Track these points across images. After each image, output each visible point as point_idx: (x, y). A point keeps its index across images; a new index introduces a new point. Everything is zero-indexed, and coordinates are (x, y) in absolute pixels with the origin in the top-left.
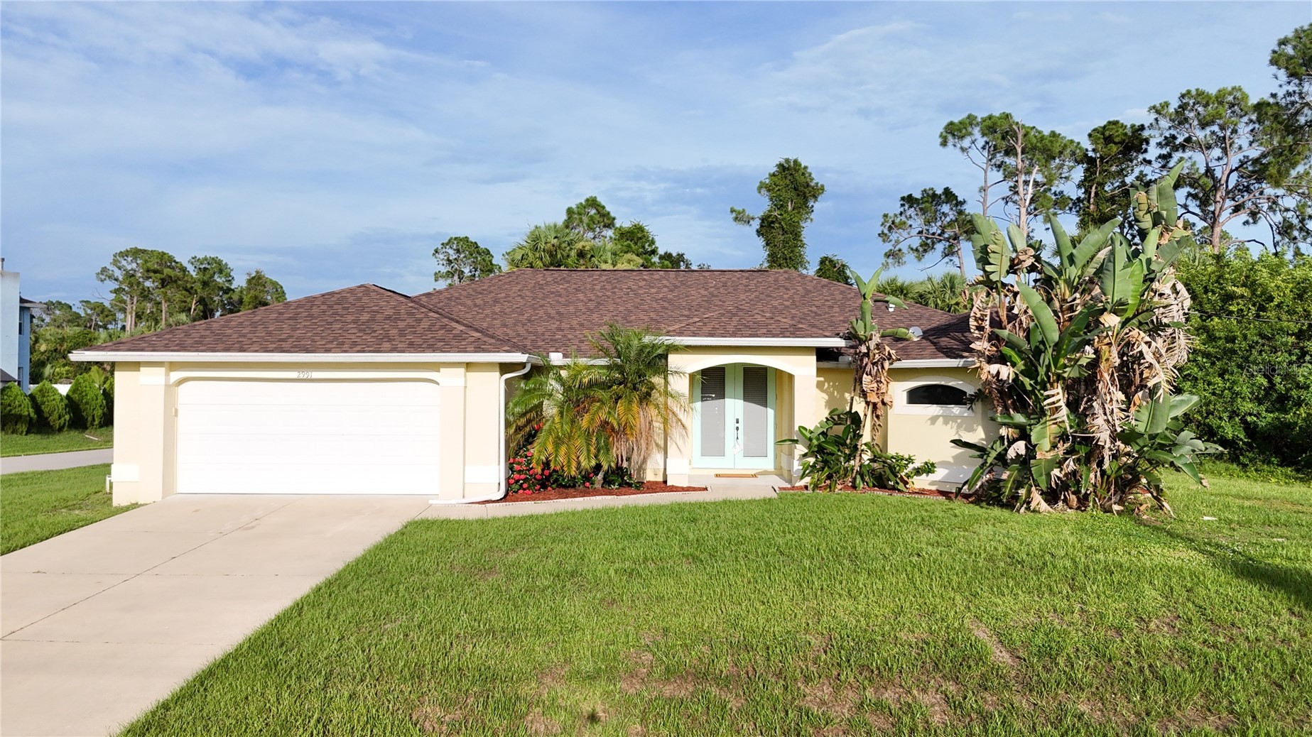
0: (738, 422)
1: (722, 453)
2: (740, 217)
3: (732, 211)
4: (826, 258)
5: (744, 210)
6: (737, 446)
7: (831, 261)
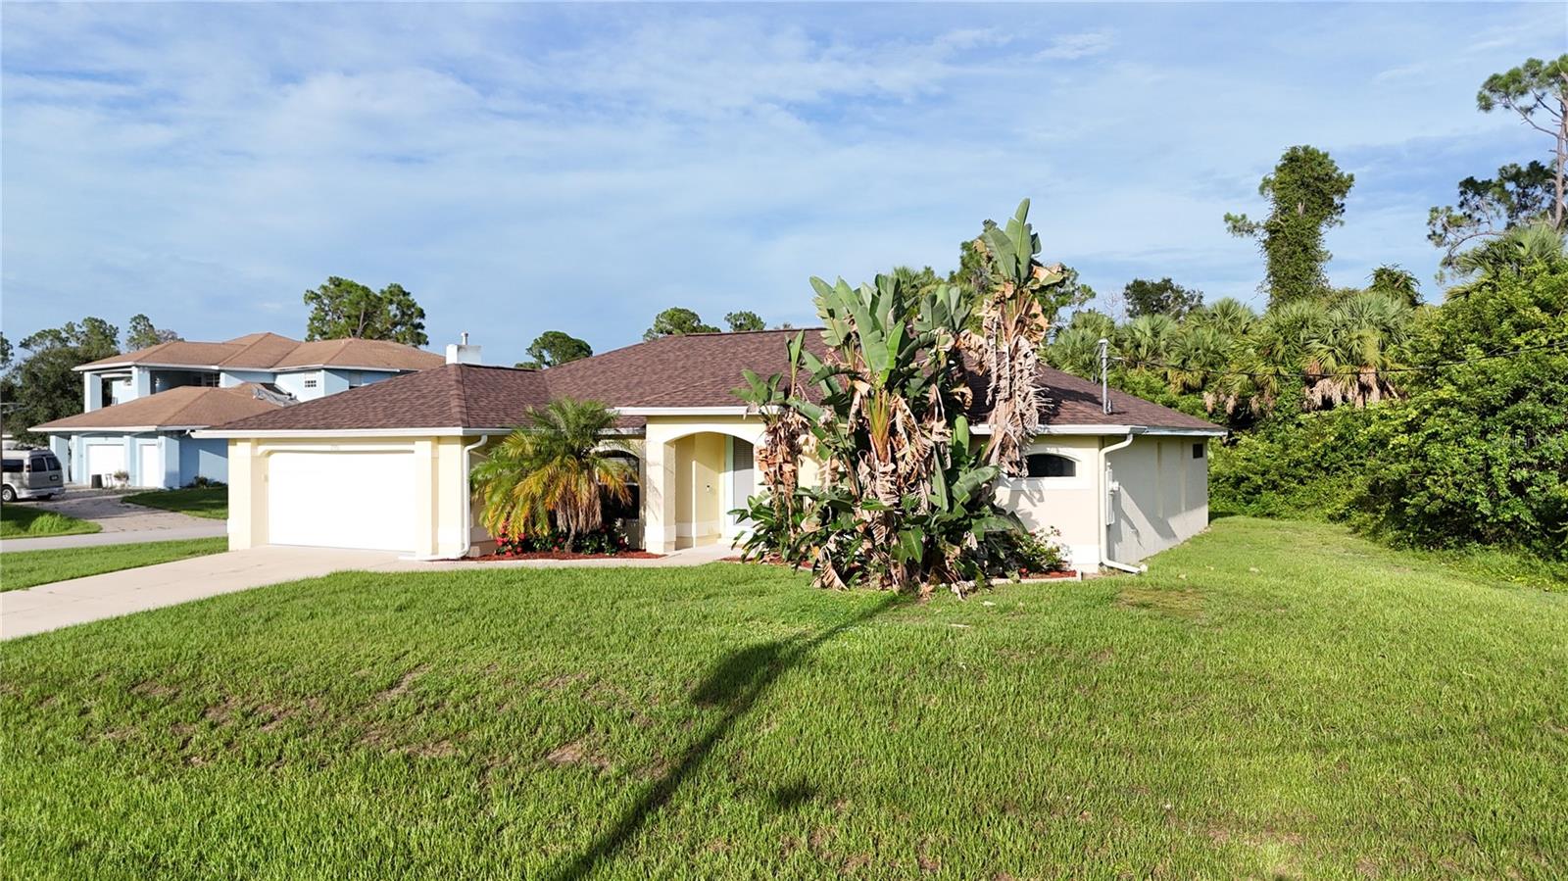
2: (1239, 226)
3: (1228, 218)
4: (1383, 271)
5: (1244, 217)
7: (1391, 274)
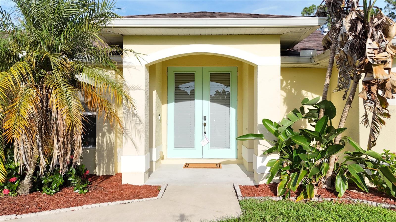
0: (205, 119)
1: (191, 145)
6: (205, 139)
